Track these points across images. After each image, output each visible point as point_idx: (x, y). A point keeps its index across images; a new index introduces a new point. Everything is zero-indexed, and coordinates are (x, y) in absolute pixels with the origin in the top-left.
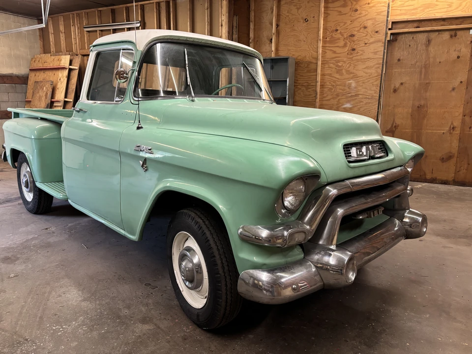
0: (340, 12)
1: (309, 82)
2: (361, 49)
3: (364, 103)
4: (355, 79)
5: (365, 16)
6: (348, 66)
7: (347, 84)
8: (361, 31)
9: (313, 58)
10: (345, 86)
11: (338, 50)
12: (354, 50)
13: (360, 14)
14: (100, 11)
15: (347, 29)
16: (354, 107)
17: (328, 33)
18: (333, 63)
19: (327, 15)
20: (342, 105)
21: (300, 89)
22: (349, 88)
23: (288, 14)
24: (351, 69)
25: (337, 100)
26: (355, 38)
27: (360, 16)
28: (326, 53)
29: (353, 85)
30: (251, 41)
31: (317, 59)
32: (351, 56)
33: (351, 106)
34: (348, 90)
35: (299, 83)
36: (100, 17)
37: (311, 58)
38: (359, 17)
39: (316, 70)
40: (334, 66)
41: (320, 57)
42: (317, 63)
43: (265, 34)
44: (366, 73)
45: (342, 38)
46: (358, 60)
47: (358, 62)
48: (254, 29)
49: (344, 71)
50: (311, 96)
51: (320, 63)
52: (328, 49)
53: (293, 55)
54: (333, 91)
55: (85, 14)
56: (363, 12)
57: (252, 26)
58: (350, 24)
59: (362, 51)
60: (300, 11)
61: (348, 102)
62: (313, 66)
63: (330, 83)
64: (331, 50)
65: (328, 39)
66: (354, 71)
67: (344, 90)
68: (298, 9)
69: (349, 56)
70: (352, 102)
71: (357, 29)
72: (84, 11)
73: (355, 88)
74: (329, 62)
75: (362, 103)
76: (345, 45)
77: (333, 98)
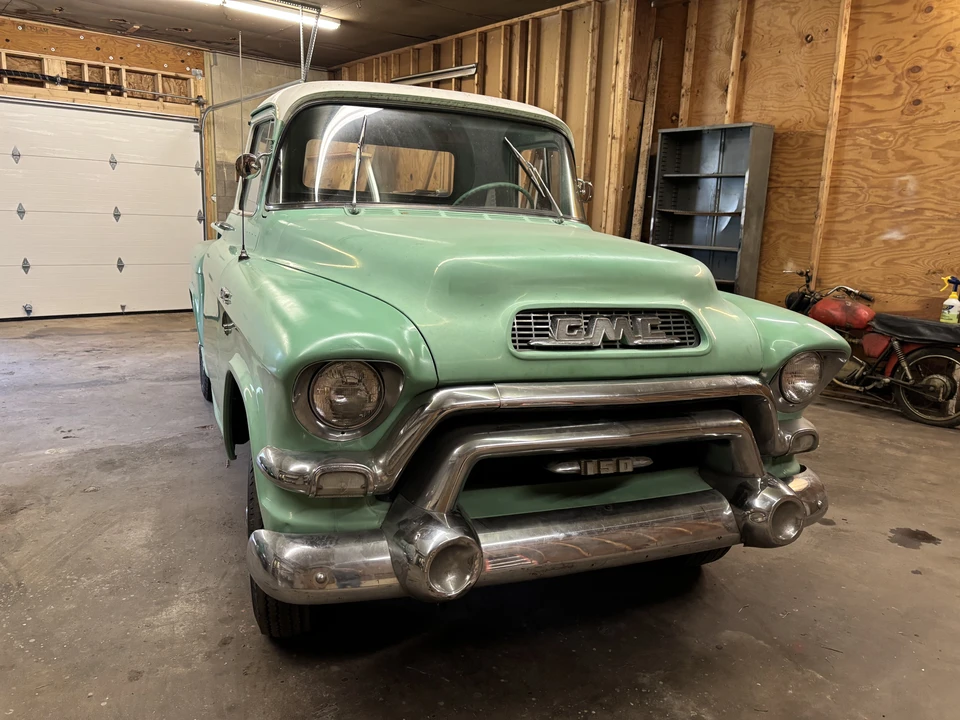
0: (889, 15)
1: (805, 179)
2: (934, 100)
3: (936, 231)
4: (918, 172)
5: (951, 20)
6: (901, 140)
7: (897, 184)
8: (939, 57)
9: (819, 124)
10: (889, 189)
11: (879, 104)
12: (917, 102)
13: (938, 18)
14: (419, 49)
15: (904, 53)
16: (911, 238)
17: (858, 65)
18: (866, 136)
19: (856, 23)
20: (880, 234)
21: (783, 195)
22: (900, 194)
23: (768, 28)
24: (908, 149)
25: (868, 221)
26: (923, 75)
27: (938, 21)
28: (850, 110)
29: (912, 186)
30: (683, 91)
31: (825, 126)
32: (911, 118)
33: (901, 237)
34: (897, 198)
35: (782, 183)
36: (417, 61)
37: (813, 125)
38: (936, 26)
39: (821, 152)
40: (867, 142)
41: (834, 122)
42: (824, 136)
43: (714, 75)
44: (946, 158)
45: (891, 77)
46: (927, 128)
47: (927, 130)
48: (694, 66)
49: (890, 153)
50: (806, 212)
51: (831, 135)
52: (855, 103)
53: (774, 119)
54: (860, 199)
55: (395, 57)
56: (947, 12)
57: (689, 59)
58: (913, 43)
59: (937, 104)
60: (796, 18)
61: (896, 226)
62: (815, 143)
63: (854, 181)
64: (862, 105)
65: (856, 80)
66: (916, 153)
67: (886, 198)
68: (792, 14)
69: (905, 118)
70: (906, 228)
71: (928, 53)
72: (394, 51)
73: (917, 193)
74: (857, 132)
75: (930, 231)
76: (897, 93)
77: (860, 218)
